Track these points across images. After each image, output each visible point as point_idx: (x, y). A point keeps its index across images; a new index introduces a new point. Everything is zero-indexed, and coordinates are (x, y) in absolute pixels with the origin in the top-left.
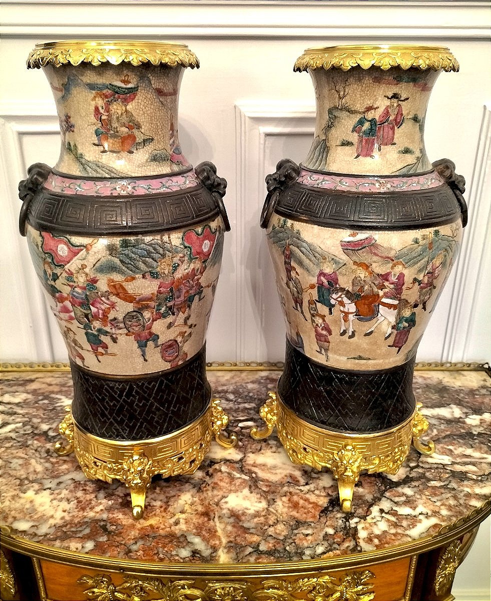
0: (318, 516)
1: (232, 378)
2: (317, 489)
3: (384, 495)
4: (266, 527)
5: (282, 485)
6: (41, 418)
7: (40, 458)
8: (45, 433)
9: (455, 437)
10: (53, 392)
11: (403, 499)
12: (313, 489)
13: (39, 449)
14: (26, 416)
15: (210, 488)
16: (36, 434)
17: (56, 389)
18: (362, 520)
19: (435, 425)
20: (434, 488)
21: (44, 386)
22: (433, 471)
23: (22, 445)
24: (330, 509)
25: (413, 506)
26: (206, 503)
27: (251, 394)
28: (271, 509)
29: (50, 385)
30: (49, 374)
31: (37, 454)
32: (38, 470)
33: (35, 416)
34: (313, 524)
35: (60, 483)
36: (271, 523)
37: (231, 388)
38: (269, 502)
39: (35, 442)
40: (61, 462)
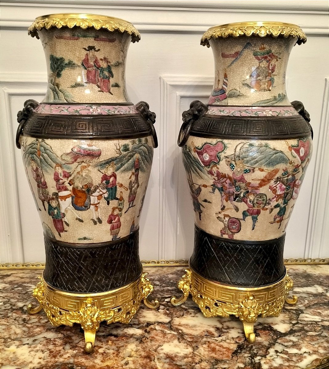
0: (231, 356)
1: (157, 271)
2: (228, 339)
3: (277, 341)
4: (194, 364)
5: (202, 337)
6: (17, 299)
7: (19, 324)
8: (21, 308)
9: (321, 305)
10: (25, 283)
11: (291, 343)
12: (224, 339)
13: (17, 319)
14: (5, 298)
15: (149, 340)
16: (14, 309)
17: (27, 280)
18: (264, 358)
19: (306, 298)
20: (311, 336)
21: (17, 279)
22: (309, 326)
23: (4, 316)
24: (239, 351)
25: (298, 348)
26: (148, 350)
27: (172, 281)
28: (195, 353)
29: (22, 278)
30: (22, 271)
31: (16, 322)
32: (17, 332)
33: (13, 298)
34: (228, 362)
35: (35, 340)
36: (197, 361)
37: (157, 277)
38: (193, 348)
39: (14, 314)
40: (35, 327)
